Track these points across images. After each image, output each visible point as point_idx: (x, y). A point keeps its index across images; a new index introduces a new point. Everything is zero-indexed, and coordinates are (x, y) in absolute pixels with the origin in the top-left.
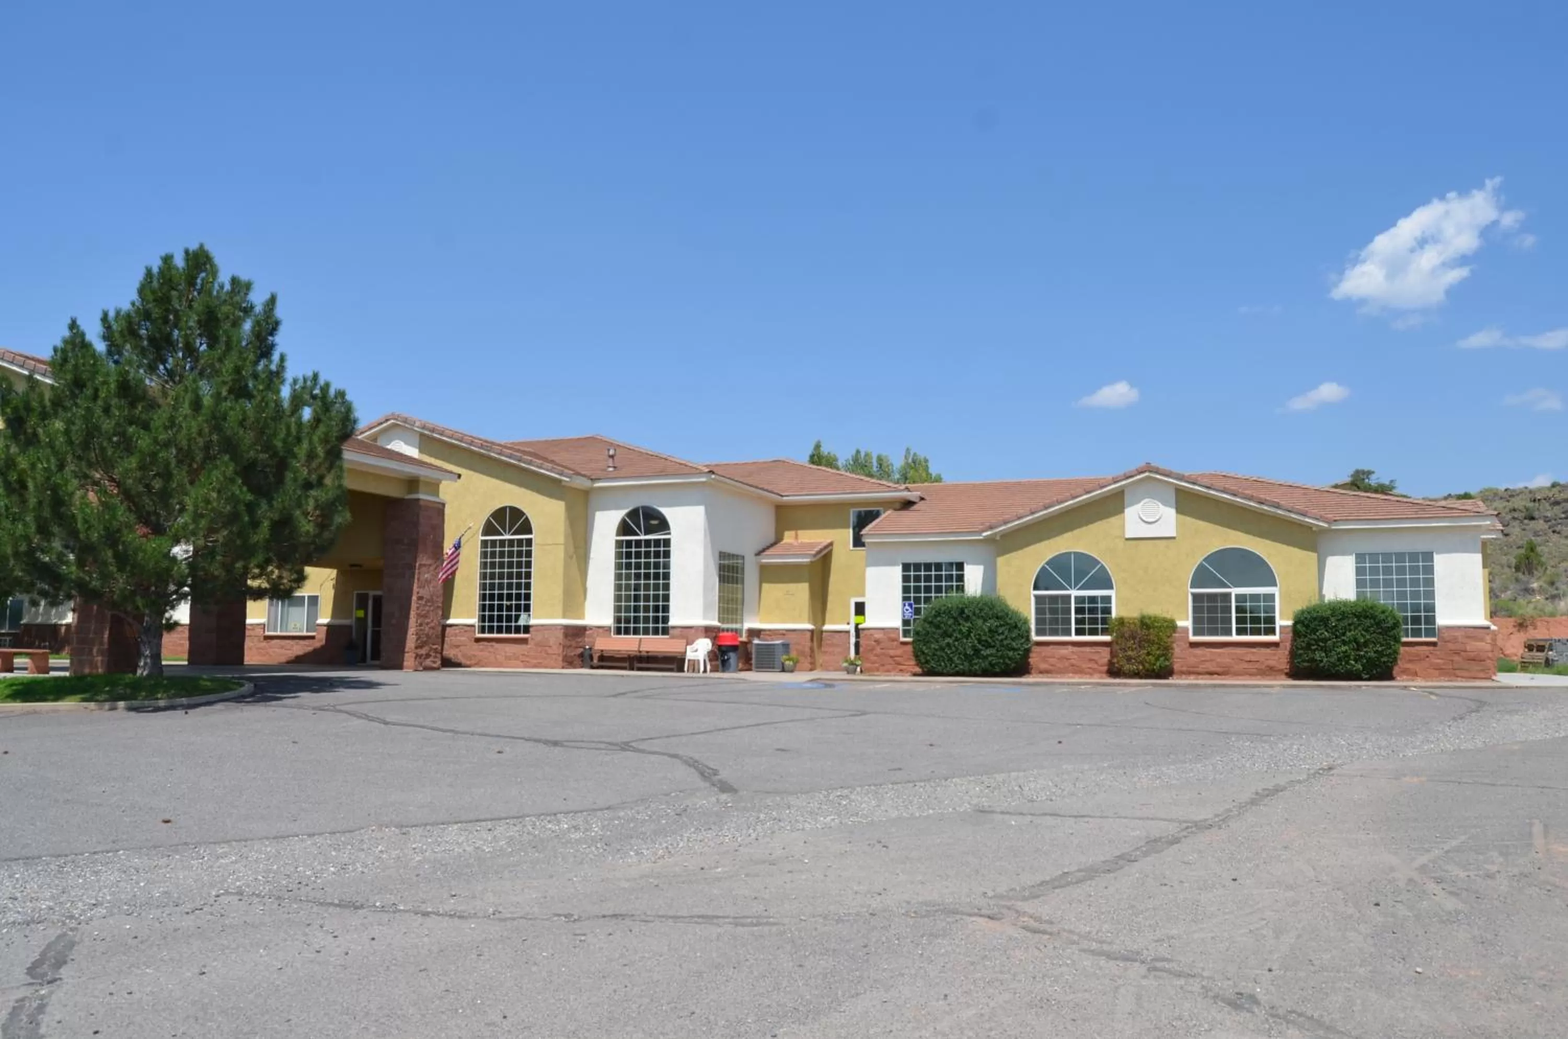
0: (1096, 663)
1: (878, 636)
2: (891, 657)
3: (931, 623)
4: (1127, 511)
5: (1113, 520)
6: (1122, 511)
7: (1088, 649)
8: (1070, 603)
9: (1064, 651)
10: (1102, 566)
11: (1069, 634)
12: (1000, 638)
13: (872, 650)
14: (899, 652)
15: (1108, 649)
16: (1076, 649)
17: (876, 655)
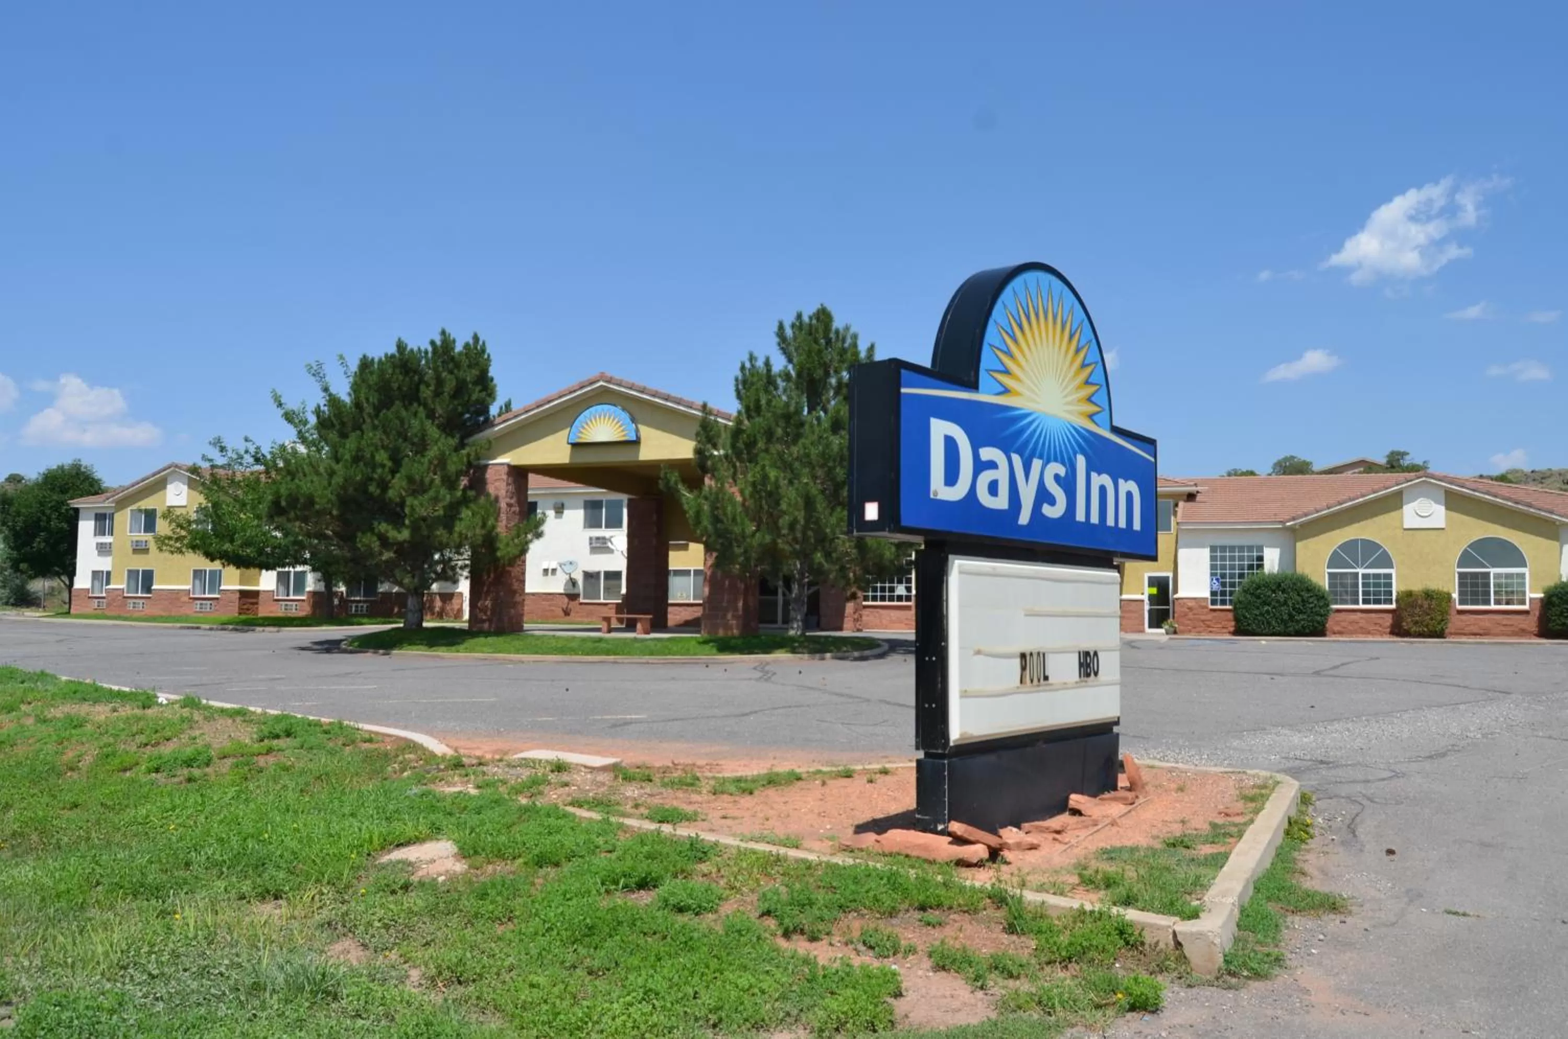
0: (1381, 626)
1: (1190, 604)
2: (1203, 621)
3: (1252, 594)
4: (1405, 507)
5: (1394, 514)
6: (1401, 507)
7: (1373, 615)
8: (1357, 579)
9: (1353, 617)
10: (1385, 550)
11: (1358, 603)
12: (1311, 605)
13: (1186, 615)
14: (1209, 617)
15: (1390, 616)
16: (1364, 615)
17: (1190, 620)
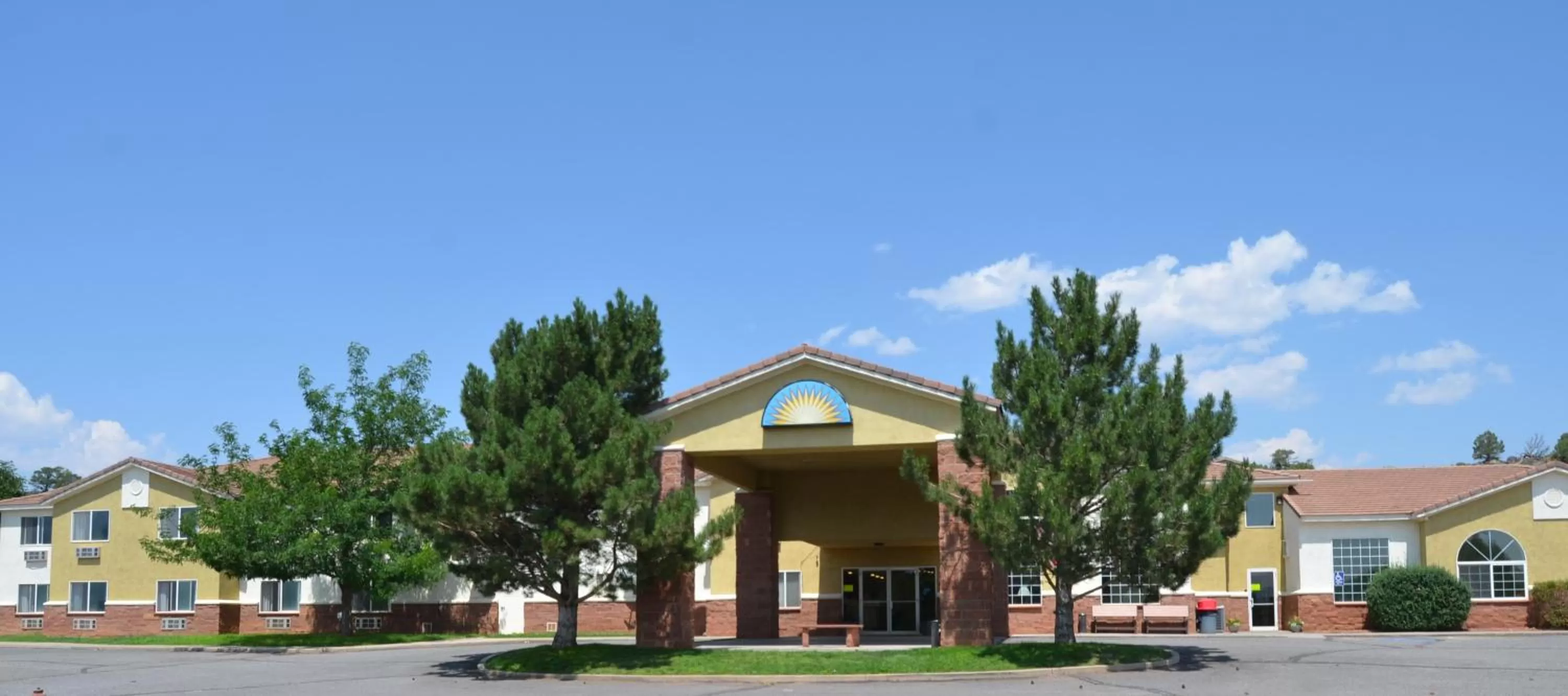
0: (1515, 618)
1: (1315, 600)
2: (1328, 618)
3: (1392, 588)
4: (1535, 499)
5: (1524, 506)
6: (1530, 499)
7: (1507, 608)
8: (1489, 571)
9: (1487, 610)
10: (1515, 541)
11: (1490, 596)
12: (1453, 599)
13: (1310, 612)
14: (1335, 613)
15: (1525, 608)
16: (1497, 608)
17: (1313, 616)
